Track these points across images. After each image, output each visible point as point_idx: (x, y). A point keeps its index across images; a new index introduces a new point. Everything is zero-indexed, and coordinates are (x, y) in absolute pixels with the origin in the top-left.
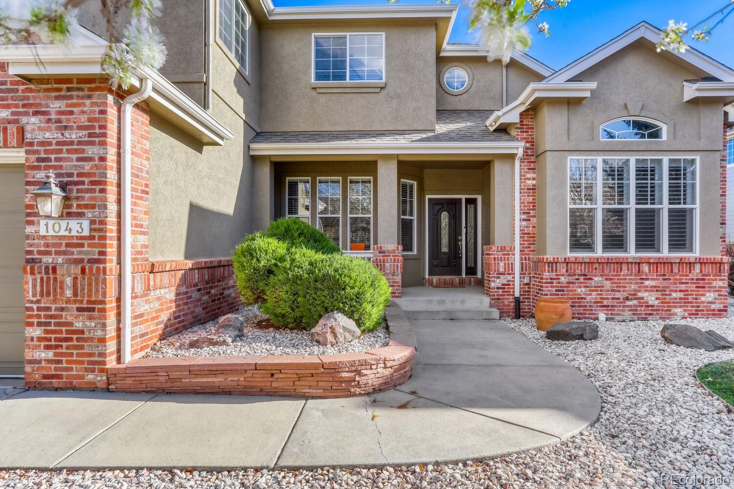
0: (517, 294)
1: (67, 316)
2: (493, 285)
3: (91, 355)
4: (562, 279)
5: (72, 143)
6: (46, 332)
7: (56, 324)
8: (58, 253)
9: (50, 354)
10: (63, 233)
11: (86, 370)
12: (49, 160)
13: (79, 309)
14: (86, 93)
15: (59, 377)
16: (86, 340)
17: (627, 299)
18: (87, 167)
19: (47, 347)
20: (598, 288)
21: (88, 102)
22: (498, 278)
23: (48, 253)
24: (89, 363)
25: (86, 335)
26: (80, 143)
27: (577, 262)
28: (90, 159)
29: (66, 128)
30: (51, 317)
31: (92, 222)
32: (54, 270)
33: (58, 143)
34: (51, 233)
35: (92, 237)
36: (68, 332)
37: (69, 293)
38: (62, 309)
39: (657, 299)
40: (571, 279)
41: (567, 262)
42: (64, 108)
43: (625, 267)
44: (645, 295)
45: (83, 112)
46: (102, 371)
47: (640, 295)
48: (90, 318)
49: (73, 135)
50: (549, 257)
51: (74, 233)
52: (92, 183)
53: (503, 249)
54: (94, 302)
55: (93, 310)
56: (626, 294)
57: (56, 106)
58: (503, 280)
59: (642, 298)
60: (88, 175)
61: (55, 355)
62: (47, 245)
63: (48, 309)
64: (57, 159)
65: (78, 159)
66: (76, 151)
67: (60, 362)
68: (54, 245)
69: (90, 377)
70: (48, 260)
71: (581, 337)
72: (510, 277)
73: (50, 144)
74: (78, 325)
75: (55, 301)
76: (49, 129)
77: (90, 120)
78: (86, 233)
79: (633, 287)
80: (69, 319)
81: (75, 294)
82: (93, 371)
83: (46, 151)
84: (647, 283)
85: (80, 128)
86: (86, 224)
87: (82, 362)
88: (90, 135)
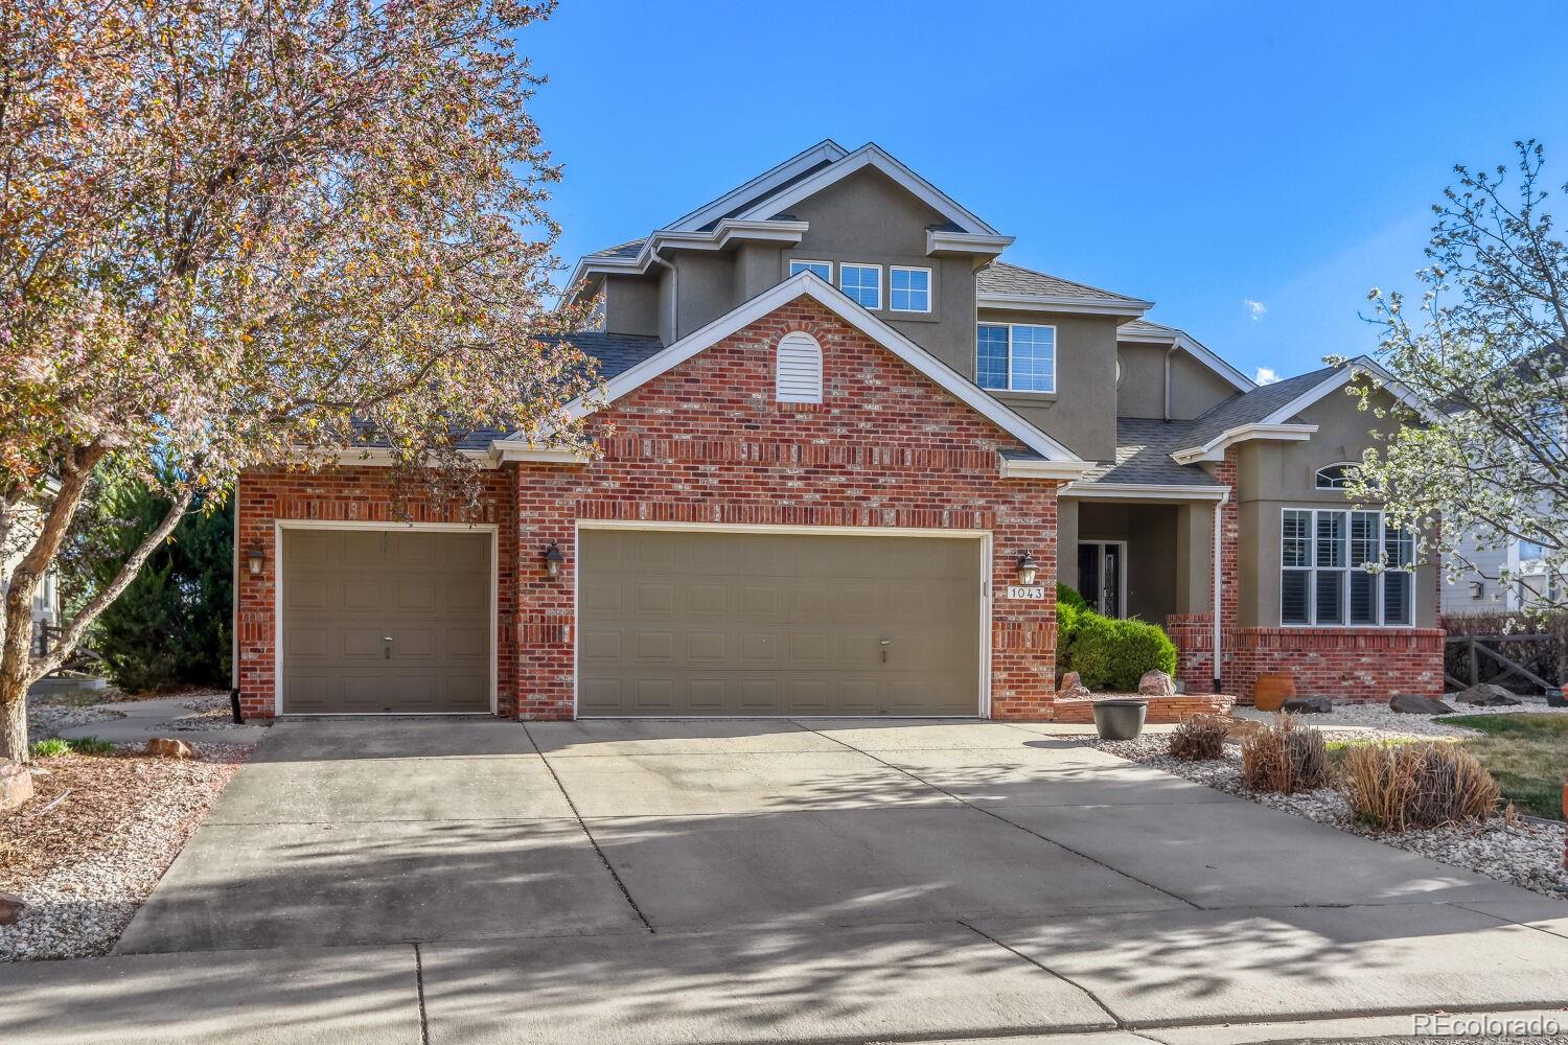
0: (1217, 676)
1: (1026, 663)
2: (1188, 664)
3: (1043, 693)
4: (1276, 655)
5: (1030, 527)
6: (1010, 675)
7: (1018, 669)
8: (1020, 613)
9: (1013, 693)
10: (1026, 597)
11: (1039, 705)
12: (1013, 539)
13: (1035, 657)
14: (1041, 488)
15: (1019, 711)
16: (1039, 681)
17: (1344, 678)
18: (1042, 545)
19: (1011, 687)
20: (1313, 666)
21: (1042, 495)
22: (1195, 655)
23: (1012, 613)
24: (1041, 699)
25: (1040, 677)
26: (1036, 527)
27: (1294, 635)
28: (1044, 540)
29: (1026, 515)
30: (1014, 663)
31: (1046, 589)
32: (1019, 625)
33: (1021, 527)
34: (1017, 597)
35: (1045, 601)
36: (1026, 675)
37: (1029, 645)
38: (1022, 657)
39: (1374, 678)
40: (1284, 655)
41: (1281, 634)
42: (1025, 499)
43: (1341, 642)
44: (1361, 673)
45: (1040, 503)
46: (1051, 705)
47: (1356, 673)
48: (1043, 664)
49: (1032, 521)
50: (1262, 627)
51: (1034, 598)
52: (1046, 559)
53: (1201, 619)
54: (1046, 652)
55: (1045, 658)
56: (1341, 673)
57: (1019, 497)
58: (1200, 658)
59: (1359, 678)
60: (1042, 552)
61: (1017, 693)
62: (1012, 607)
63: (1012, 657)
64: (1019, 539)
65: (1035, 540)
66: (1034, 533)
67: (1020, 699)
68: (1017, 606)
69: (1043, 710)
70: (1012, 618)
71: (1318, 710)
72: (1208, 655)
73: (1014, 527)
74: (1034, 670)
75: (1017, 651)
76: (1013, 515)
77: (1044, 509)
78: (1042, 598)
79: (1349, 664)
80: (1027, 665)
81: (1033, 646)
82: (1044, 705)
83: (1012, 533)
84: (1364, 660)
85: (1037, 515)
86: (1042, 590)
87: (1036, 699)
88: (1044, 521)
